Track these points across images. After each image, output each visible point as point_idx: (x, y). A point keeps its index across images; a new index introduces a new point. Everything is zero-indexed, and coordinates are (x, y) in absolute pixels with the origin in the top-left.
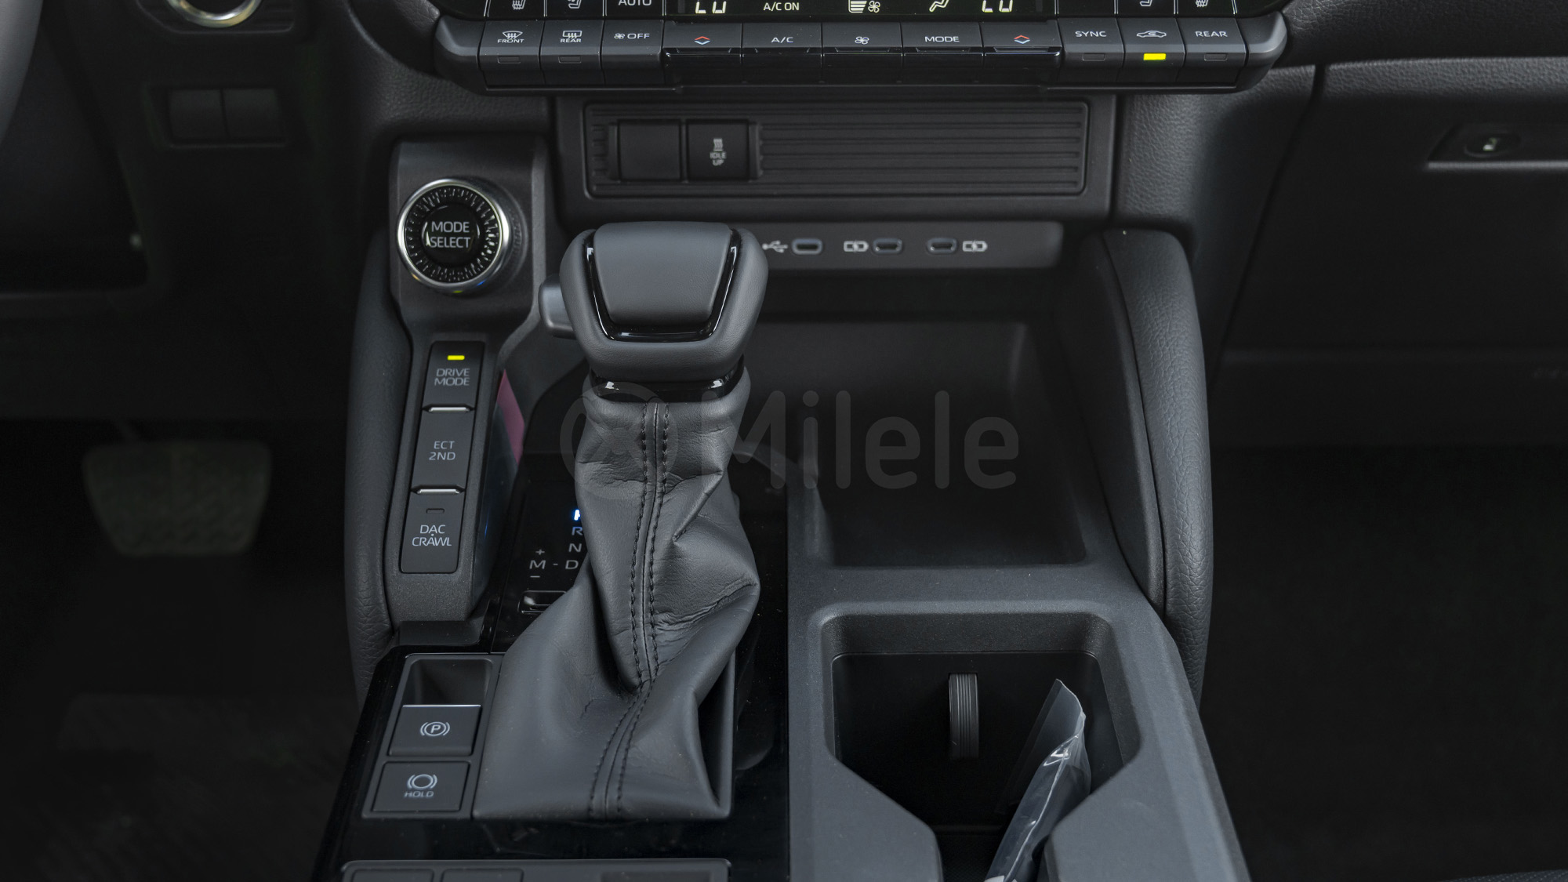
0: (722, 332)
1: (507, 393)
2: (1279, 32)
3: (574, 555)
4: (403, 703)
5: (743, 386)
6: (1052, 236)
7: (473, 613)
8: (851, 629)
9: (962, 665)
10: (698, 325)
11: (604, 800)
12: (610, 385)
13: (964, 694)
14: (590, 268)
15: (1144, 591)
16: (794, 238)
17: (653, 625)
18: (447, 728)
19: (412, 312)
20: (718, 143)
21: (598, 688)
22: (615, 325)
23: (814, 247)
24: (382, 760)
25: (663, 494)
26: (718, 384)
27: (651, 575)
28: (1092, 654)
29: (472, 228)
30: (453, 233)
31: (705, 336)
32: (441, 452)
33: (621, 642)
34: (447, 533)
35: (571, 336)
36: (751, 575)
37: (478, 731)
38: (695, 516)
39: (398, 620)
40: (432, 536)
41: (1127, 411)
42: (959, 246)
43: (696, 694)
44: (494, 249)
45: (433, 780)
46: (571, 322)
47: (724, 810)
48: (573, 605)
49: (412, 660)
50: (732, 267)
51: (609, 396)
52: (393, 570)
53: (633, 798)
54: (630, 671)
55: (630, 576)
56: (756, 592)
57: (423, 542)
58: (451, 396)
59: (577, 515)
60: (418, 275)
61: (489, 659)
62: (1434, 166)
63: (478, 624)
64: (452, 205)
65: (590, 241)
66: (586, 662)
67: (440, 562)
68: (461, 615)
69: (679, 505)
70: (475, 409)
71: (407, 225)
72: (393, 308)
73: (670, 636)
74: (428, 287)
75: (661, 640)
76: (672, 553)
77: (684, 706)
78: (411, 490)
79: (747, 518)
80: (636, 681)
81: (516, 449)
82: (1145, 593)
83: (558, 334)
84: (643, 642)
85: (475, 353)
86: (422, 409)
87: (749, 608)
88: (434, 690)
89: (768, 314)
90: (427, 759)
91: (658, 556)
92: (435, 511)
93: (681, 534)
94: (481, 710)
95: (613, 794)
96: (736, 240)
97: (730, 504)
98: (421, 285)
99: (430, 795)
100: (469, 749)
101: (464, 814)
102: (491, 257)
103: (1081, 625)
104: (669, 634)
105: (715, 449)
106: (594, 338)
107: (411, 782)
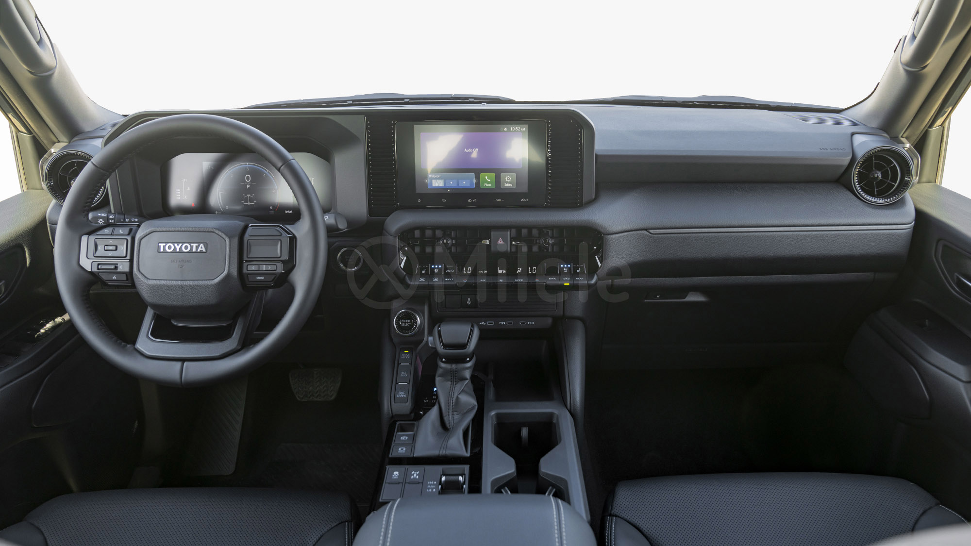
0: (469, 347)
1: (419, 360)
2: (595, 277)
3: (434, 399)
4: (398, 432)
5: (474, 359)
6: (550, 321)
7: (411, 413)
8: (498, 416)
9: (524, 424)
10: (464, 346)
11: (442, 452)
12: (444, 360)
13: (525, 432)
14: (439, 332)
15: (566, 406)
16: (487, 321)
17: (453, 415)
18: (407, 438)
19: (395, 340)
20: (469, 299)
21: (440, 429)
22: (446, 346)
23: (492, 323)
24: (393, 445)
25: (455, 384)
26: (468, 359)
27: (453, 403)
28: (554, 422)
29: (411, 321)
30: (406, 322)
31: (465, 349)
32: (403, 374)
33: (446, 419)
34: (405, 393)
35: (435, 348)
36: (475, 403)
37: (414, 438)
38: (463, 390)
39: (394, 414)
40: (401, 395)
41: (564, 362)
42: (527, 323)
43: (463, 430)
44: (416, 326)
45: (404, 449)
46: (435, 345)
47: (468, 455)
48: (434, 411)
49: (398, 423)
50: (472, 332)
51: (443, 362)
52: (393, 402)
53: (448, 452)
54: (448, 426)
55: (448, 403)
56: (477, 407)
57: (400, 396)
58: (405, 361)
59: (435, 389)
60: (397, 331)
61: (415, 423)
62: (645, 300)
63: (413, 415)
64: (406, 316)
65: (439, 327)
66: (438, 423)
67: (404, 401)
68: (408, 413)
69: (459, 387)
70: (411, 364)
71: (396, 320)
72: (391, 339)
73: (457, 417)
74: (400, 335)
75: (455, 418)
76: (457, 398)
77: (460, 433)
78: (397, 383)
79: (475, 391)
80: (449, 427)
81: (420, 374)
82: (567, 408)
83: (432, 348)
84: (451, 418)
85: (411, 350)
86: (399, 364)
87: (475, 411)
88: (403, 429)
89: (481, 338)
90: (403, 444)
91: (454, 399)
92: (402, 388)
93: (459, 394)
94: (414, 434)
95: (444, 452)
96: (472, 326)
97: (471, 387)
98: (398, 334)
99: (404, 452)
100: (412, 442)
101: (412, 456)
102: (415, 328)
103: (551, 415)
104: (456, 417)
105: (467, 374)
106: (440, 349)
107: (400, 449)
